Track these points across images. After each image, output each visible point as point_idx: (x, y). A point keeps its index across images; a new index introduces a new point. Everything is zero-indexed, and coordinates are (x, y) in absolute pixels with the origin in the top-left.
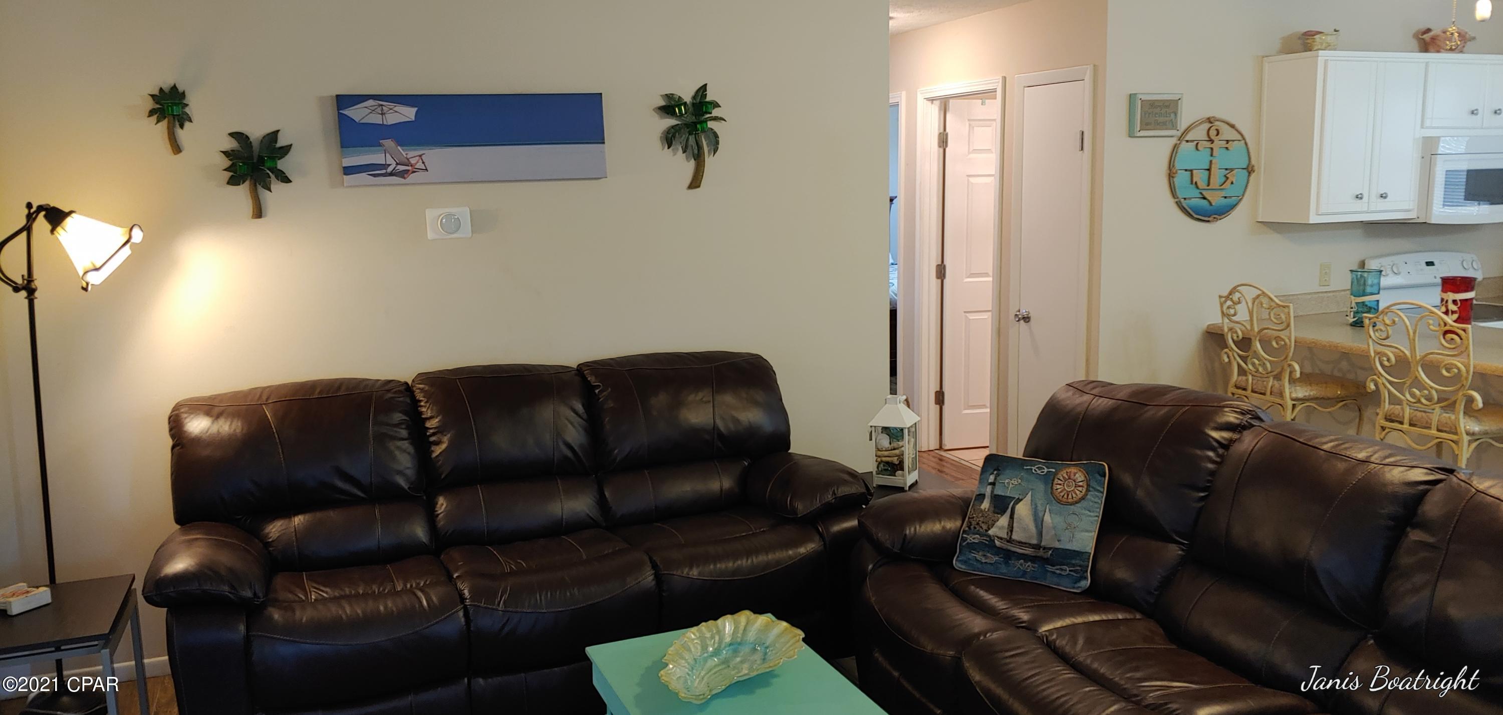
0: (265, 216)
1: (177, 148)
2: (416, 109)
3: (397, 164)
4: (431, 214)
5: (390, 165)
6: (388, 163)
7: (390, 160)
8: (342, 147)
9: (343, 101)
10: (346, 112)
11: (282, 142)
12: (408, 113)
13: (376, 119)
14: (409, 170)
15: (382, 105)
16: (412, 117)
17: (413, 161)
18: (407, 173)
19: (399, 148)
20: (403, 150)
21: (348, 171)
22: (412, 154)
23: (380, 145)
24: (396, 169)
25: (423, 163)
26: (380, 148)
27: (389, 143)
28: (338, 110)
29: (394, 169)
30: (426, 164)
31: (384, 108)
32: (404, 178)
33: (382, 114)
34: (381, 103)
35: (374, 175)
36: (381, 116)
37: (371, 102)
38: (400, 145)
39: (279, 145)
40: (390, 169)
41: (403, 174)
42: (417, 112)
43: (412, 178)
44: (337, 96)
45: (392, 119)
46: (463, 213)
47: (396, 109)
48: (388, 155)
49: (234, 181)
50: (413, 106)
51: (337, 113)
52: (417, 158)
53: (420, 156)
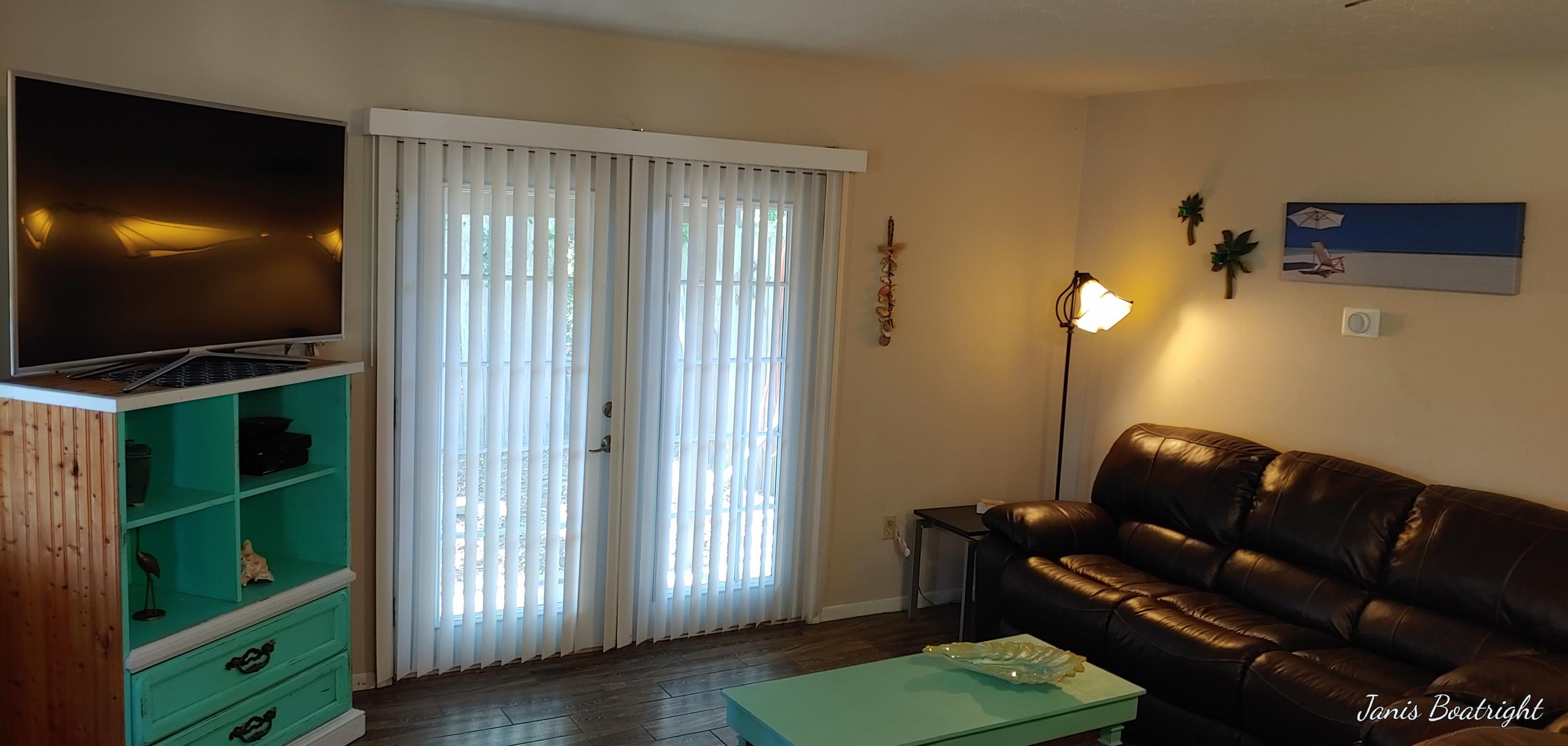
0: (1234, 298)
1: (1192, 241)
2: (1342, 216)
3: (1322, 264)
4: (1346, 313)
5: (1316, 264)
6: (1315, 263)
7: (1317, 261)
8: (1286, 246)
9: (1293, 208)
10: (1290, 217)
11: (1252, 240)
12: (1336, 220)
13: (1311, 224)
14: (1329, 271)
15: (1318, 212)
16: (1339, 223)
17: (1334, 263)
18: (1328, 273)
19: (1325, 250)
20: (1328, 252)
21: (1287, 267)
22: (1333, 256)
23: (1311, 247)
24: (1321, 268)
25: (1342, 265)
26: (1311, 249)
27: (1317, 245)
28: (1288, 214)
29: (1319, 269)
30: (1344, 266)
31: (1319, 214)
32: (1325, 277)
33: (1317, 220)
34: (1318, 210)
35: (1304, 272)
36: (1315, 221)
37: (1310, 209)
38: (1326, 248)
39: (1250, 242)
40: (1316, 268)
41: (1324, 274)
42: (1344, 218)
43: (1331, 277)
44: (1288, 204)
45: (1324, 224)
46: (1375, 313)
47: (1327, 215)
48: (1316, 255)
49: (1216, 268)
50: (1341, 213)
51: (1285, 219)
52: (1338, 260)
53: (1340, 258)
